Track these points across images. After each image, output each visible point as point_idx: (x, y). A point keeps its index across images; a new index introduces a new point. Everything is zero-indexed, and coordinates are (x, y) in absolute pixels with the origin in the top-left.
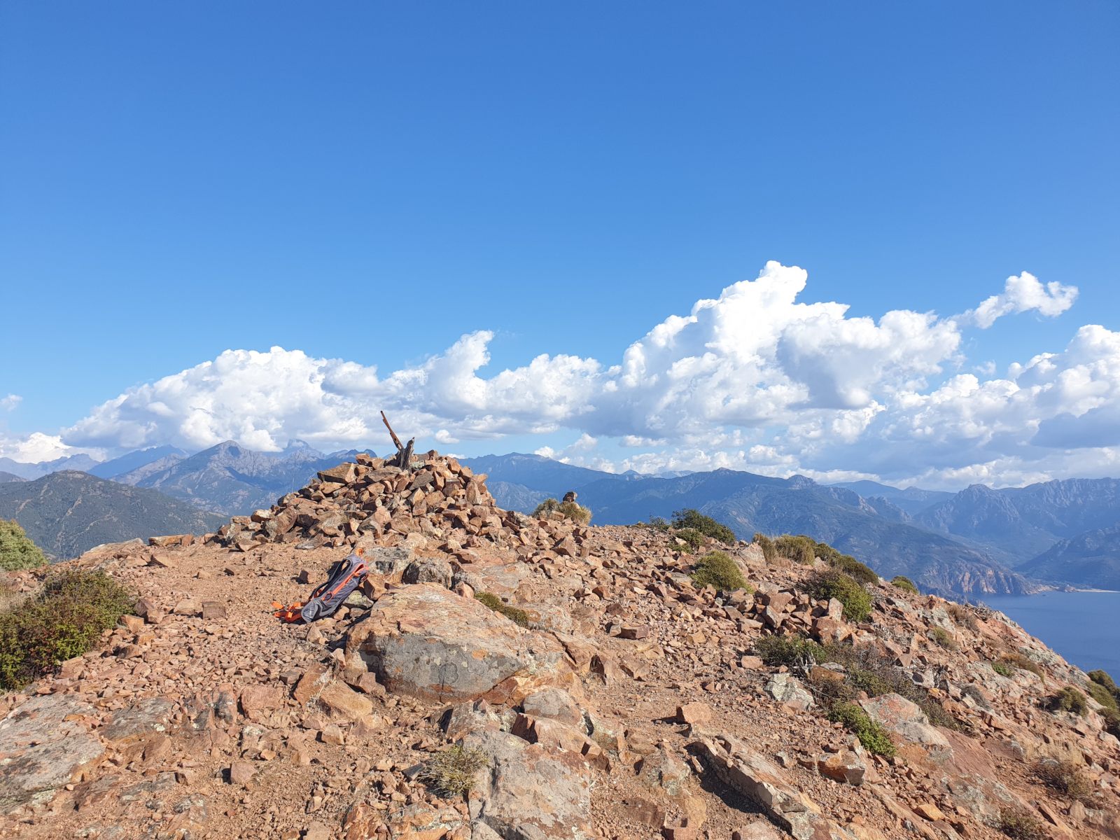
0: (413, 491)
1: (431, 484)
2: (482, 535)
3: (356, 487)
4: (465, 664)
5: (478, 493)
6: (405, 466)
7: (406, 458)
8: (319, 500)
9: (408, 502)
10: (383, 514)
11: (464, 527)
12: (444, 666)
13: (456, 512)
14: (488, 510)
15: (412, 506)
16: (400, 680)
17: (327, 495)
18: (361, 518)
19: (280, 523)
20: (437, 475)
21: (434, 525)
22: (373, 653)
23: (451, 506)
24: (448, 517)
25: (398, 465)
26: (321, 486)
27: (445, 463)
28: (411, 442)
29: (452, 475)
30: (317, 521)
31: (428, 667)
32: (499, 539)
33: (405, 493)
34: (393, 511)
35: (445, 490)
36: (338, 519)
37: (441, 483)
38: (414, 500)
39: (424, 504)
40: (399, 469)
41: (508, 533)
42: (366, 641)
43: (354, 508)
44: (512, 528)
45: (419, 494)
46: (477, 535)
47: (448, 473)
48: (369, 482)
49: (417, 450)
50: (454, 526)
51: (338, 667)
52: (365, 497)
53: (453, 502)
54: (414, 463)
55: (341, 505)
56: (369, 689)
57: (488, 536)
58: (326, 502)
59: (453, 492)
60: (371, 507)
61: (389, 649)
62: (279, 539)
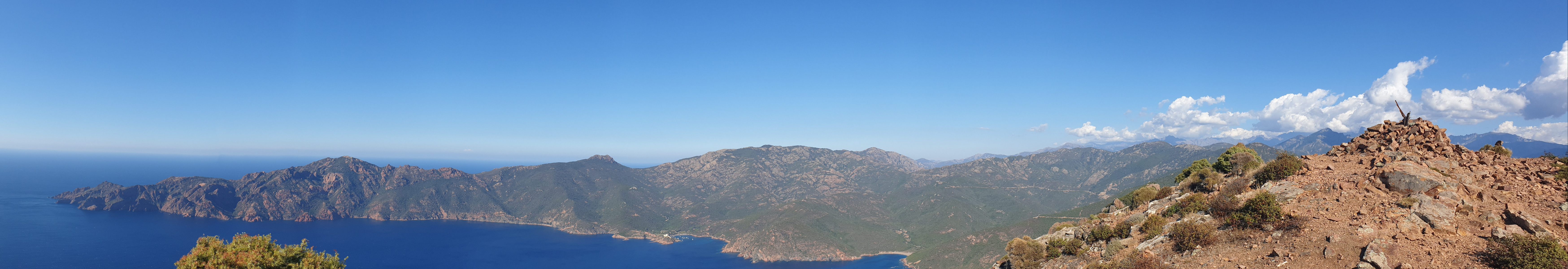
0: (1409, 135)
1: (1418, 132)
2: (1442, 155)
3: (1384, 134)
4: (1417, 182)
5: (1441, 137)
6: (1406, 125)
7: (1407, 121)
8: (1368, 139)
9: (1407, 140)
10: (1395, 144)
11: (1433, 151)
12: (1410, 183)
13: (1429, 144)
14: (1446, 144)
15: (1408, 141)
16: (1394, 187)
17: (1371, 137)
18: (1386, 146)
19: (1352, 147)
20: (1420, 128)
21: (1419, 150)
22: (1384, 178)
23: (1427, 142)
24: (1425, 146)
25: (1403, 124)
26: (1369, 133)
27: (1425, 123)
28: (1409, 114)
29: (1428, 128)
30: (1367, 146)
31: (1404, 183)
32: (1451, 156)
33: (1405, 136)
34: (1400, 143)
35: (1425, 135)
36: (1376, 146)
37: (1422, 131)
38: (1409, 139)
39: (1414, 140)
40: (1403, 126)
41: (1455, 154)
42: (1382, 174)
43: (1383, 141)
44: (1458, 152)
45: (1412, 136)
46: (1439, 155)
47: (1426, 127)
48: (1389, 131)
49: (1413, 117)
50: (1428, 151)
51: (1372, 181)
52: (1388, 137)
53: (1428, 140)
54: (1410, 123)
55: (1377, 141)
56: (1383, 189)
57: (1445, 155)
58: (1371, 140)
59: (1428, 136)
60: (1390, 141)
61: (1390, 176)
62: (1352, 153)
